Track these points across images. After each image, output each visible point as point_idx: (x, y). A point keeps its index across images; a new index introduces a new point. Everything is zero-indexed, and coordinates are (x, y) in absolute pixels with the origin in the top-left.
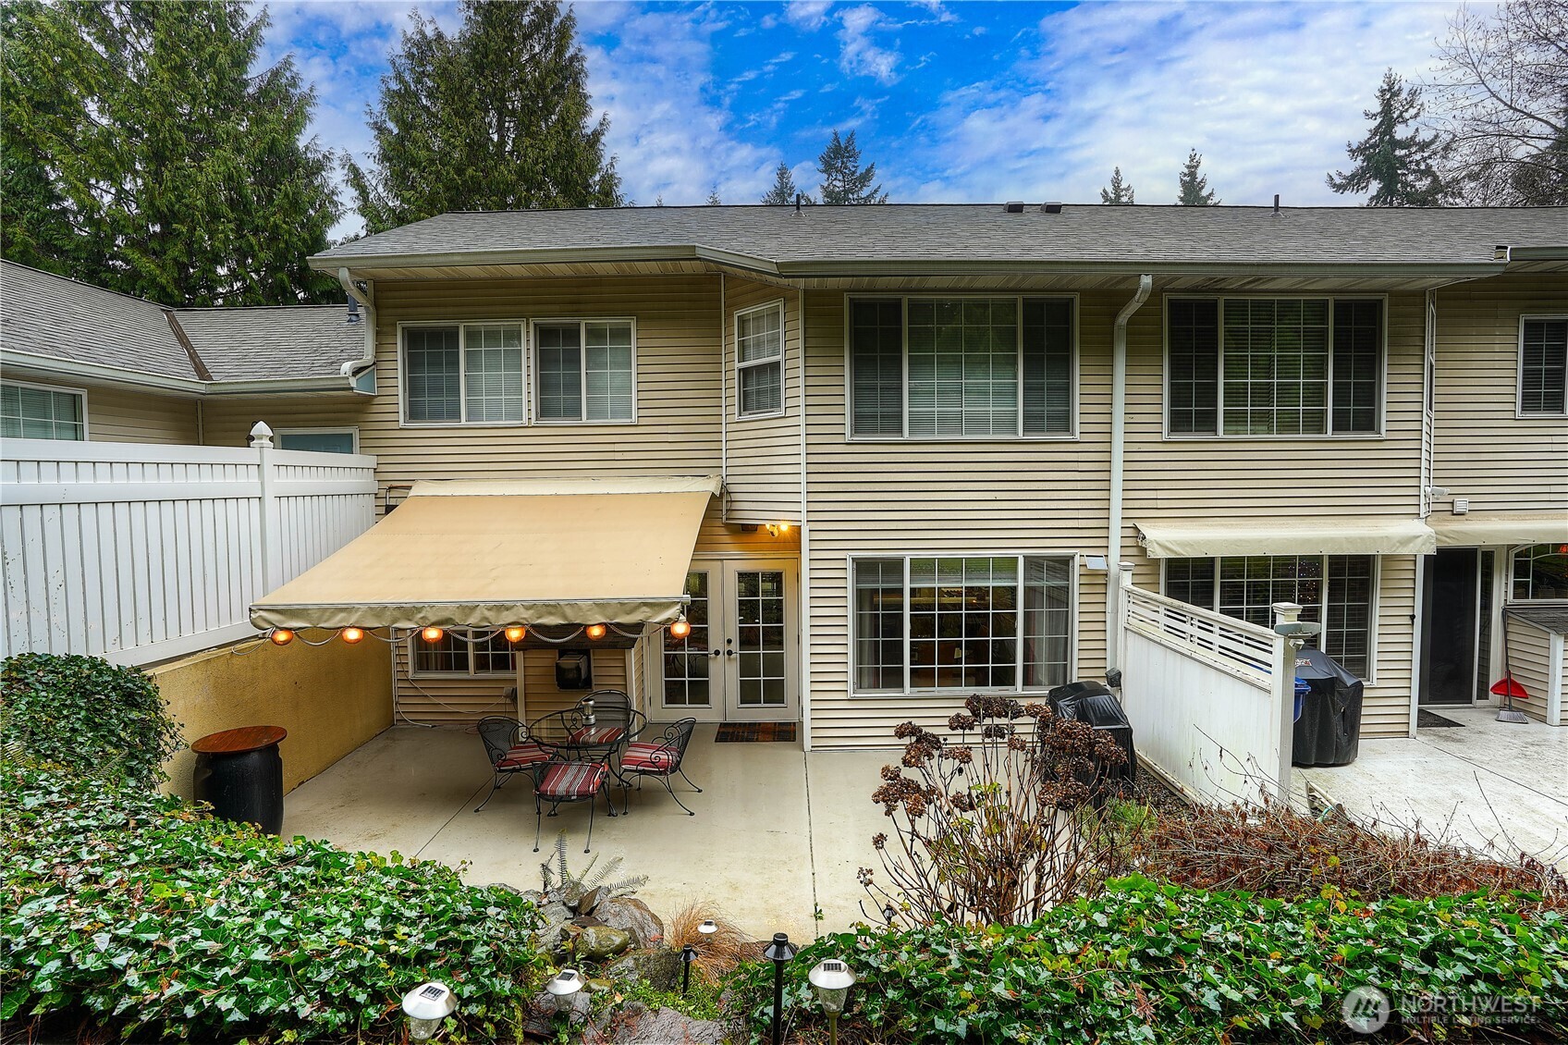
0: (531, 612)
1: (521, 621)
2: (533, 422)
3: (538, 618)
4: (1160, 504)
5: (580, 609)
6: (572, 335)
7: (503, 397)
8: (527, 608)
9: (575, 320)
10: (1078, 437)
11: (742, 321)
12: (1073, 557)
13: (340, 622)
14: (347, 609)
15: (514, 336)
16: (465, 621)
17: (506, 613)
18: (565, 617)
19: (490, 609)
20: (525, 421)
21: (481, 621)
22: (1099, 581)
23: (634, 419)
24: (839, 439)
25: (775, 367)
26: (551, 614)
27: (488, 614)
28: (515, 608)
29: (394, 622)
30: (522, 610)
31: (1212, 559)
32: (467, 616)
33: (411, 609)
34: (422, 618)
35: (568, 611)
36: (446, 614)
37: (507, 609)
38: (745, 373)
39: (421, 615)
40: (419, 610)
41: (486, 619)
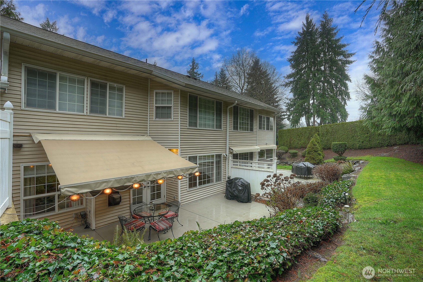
0: (166, 174)
1: (164, 177)
2: (88, 114)
3: (168, 176)
4: (232, 143)
5: (178, 171)
6: (104, 87)
7: (76, 104)
8: (165, 173)
9: (105, 82)
10: (222, 130)
11: (156, 93)
12: (222, 154)
13: (105, 187)
14: (107, 182)
15: (82, 82)
16: (148, 179)
17: (159, 175)
18: (174, 174)
19: (155, 175)
20: (85, 113)
21: (153, 179)
22: (225, 158)
23: (124, 117)
24: (186, 127)
25: (170, 107)
26: (171, 174)
27: (155, 176)
28: (162, 174)
29: (124, 184)
30: (163, 174)
31: (238, 153)
32: (148, 178)
33: (130, 178)
34: (134, 181)
35: (175, 173)
36: (142, 178)
37: (160, 174)
38: (157, 107)
39: (134, 180)
40: (133, 178)
41: (154, 178)
